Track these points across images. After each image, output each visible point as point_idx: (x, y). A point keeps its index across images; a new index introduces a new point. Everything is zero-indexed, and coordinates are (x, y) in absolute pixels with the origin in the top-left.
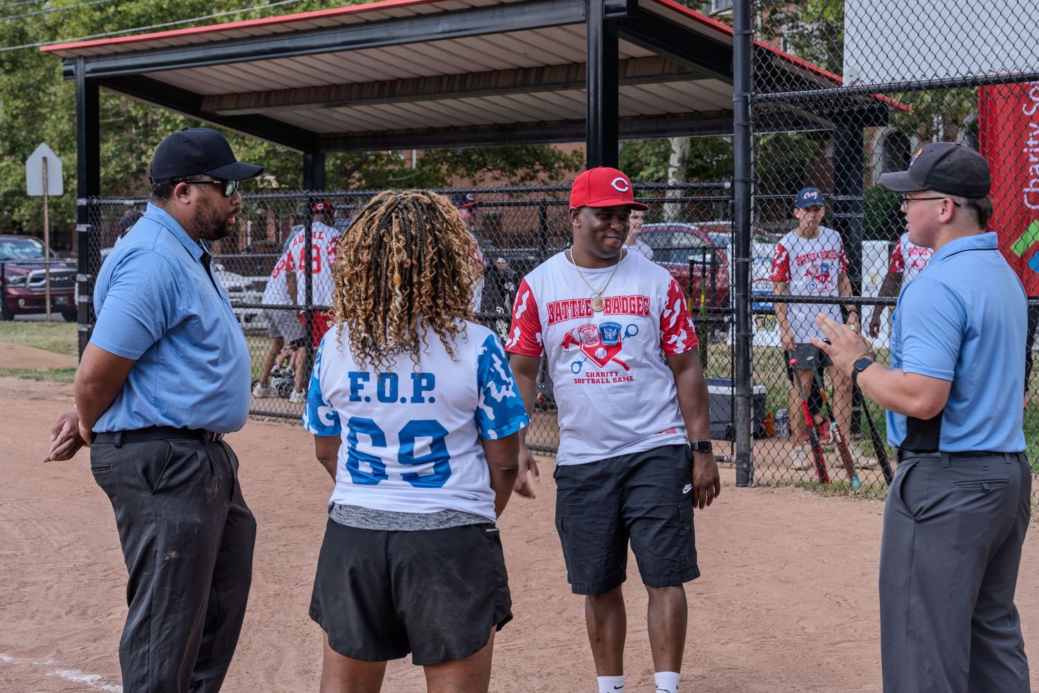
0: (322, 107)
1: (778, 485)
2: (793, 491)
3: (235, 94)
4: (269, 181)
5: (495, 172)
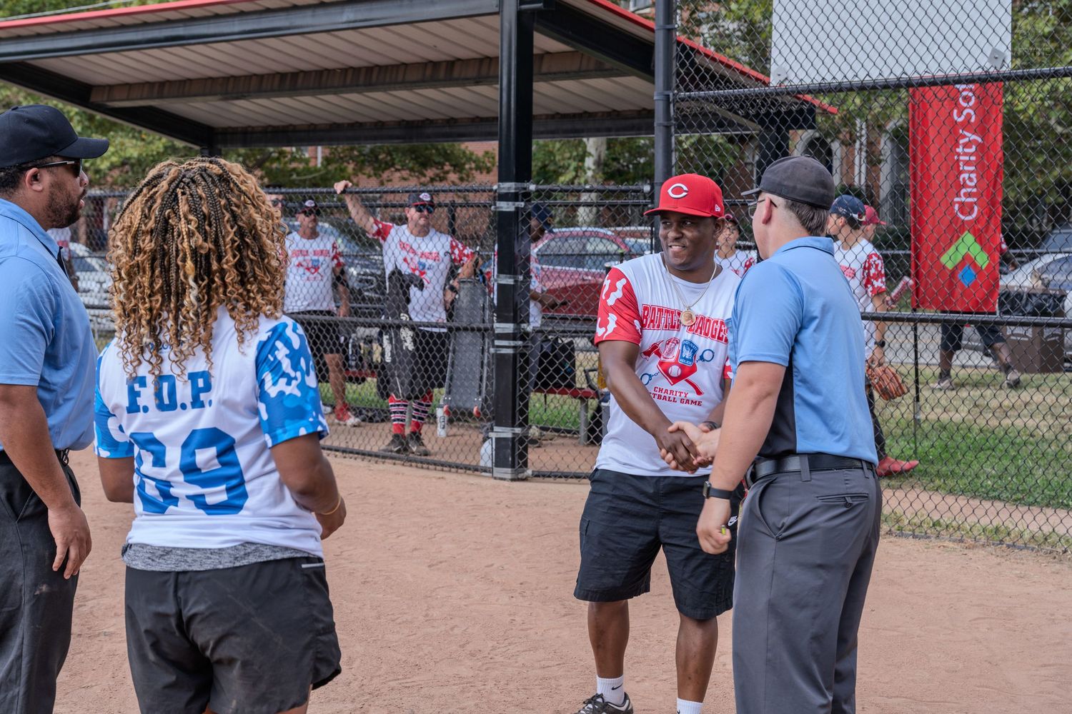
0: (219, 100)
3: (127, 84)
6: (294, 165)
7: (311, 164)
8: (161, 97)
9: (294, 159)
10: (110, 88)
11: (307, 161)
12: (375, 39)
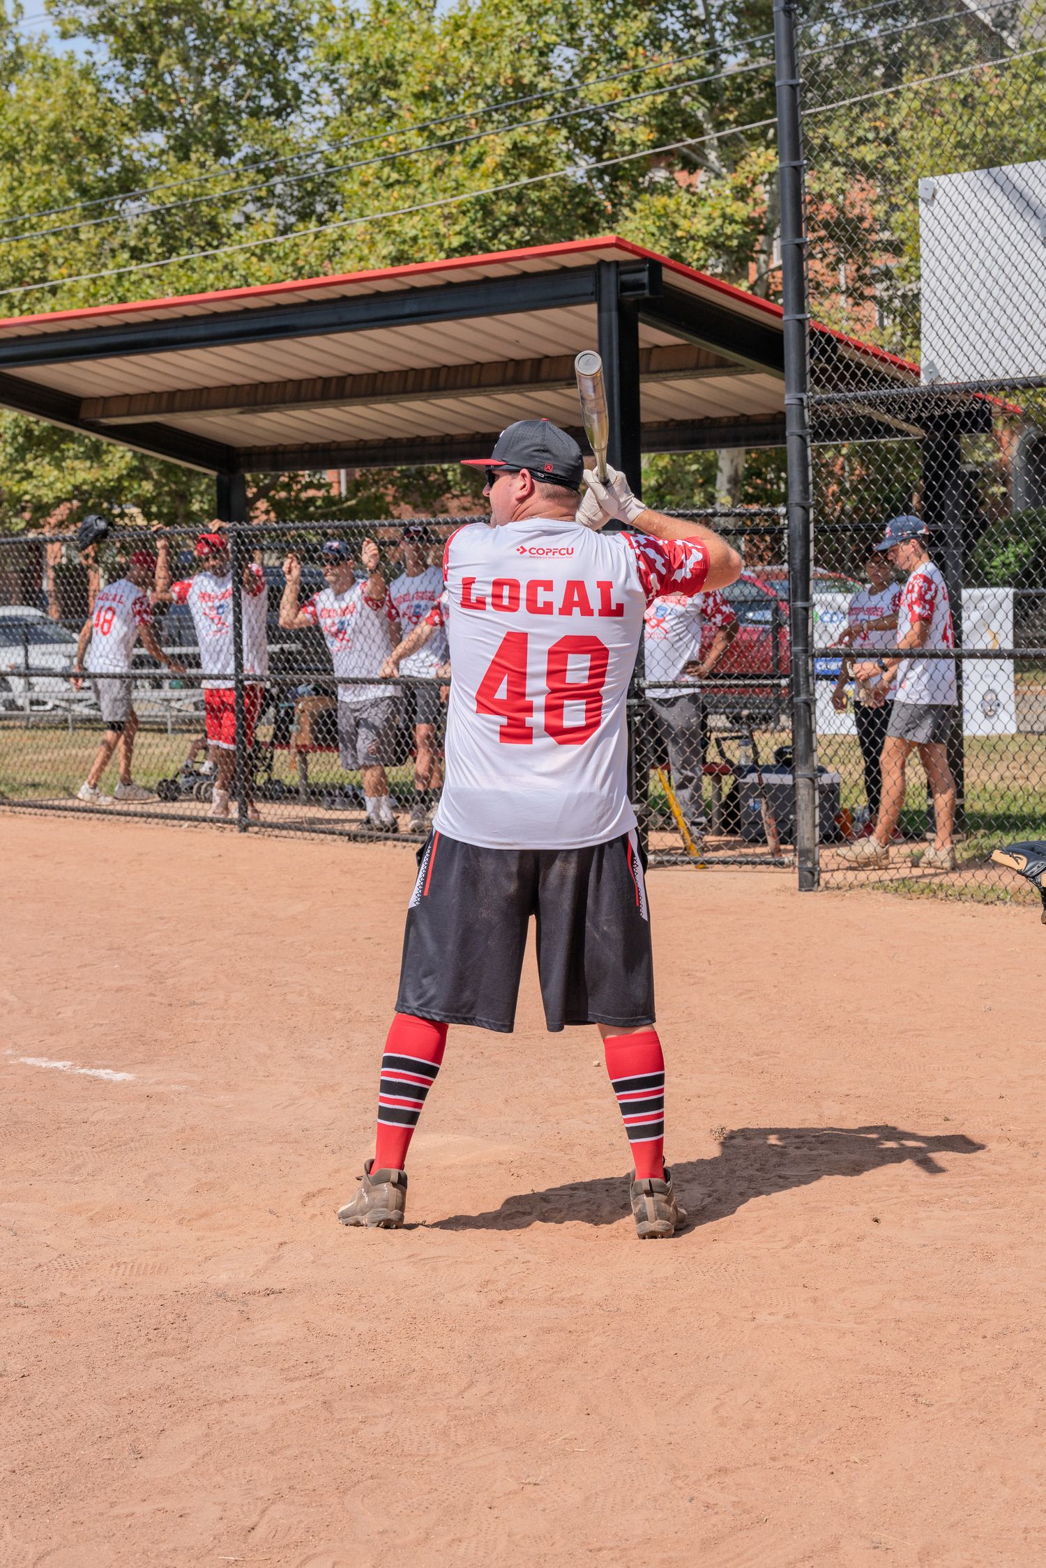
0: (242, 413)
1: (851, 887)
2: (869, 894)
3: (127, 395)
4: (132, 517)
5: (462, 499)
6: (311, 493)
7: (334, 492)
8: (171, 410)
9: (309, 485)
10: (105, 399)
11: (329, 485)
12: (444, 334)
